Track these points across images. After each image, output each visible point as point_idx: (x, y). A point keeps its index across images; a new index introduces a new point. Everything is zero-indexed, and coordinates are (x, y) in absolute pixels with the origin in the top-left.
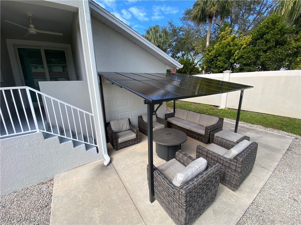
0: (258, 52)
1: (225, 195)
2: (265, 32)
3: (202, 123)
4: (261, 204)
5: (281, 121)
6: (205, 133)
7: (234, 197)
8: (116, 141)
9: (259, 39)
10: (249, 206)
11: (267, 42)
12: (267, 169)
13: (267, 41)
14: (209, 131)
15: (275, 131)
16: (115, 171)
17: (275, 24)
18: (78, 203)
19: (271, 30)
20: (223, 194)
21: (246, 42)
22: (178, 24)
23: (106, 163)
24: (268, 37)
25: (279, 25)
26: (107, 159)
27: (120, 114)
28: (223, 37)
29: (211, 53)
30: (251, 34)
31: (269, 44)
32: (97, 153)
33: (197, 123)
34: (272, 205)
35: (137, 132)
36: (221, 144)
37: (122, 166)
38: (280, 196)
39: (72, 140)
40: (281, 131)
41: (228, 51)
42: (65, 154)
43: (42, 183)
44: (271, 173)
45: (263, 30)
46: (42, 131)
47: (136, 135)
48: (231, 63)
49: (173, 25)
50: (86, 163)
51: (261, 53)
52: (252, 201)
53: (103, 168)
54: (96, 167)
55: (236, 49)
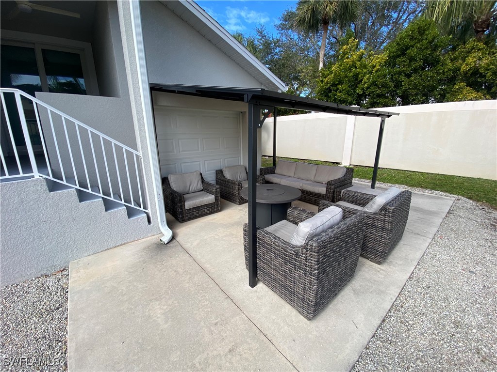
0: (399, 77)
1: (367, 270)
2: (408, 45)
3: (320, 179)
4: (423, 278)
5: (433, 179)
6: (327, 191)
7: (382, 272)
8: (181, 206)
9: (399, 56)
10: (406, 281)
11: (410, 61)
12: (423, 236)
13: (412, 59)
14: (333, 187)
15: (427, 191)
16: (182, 250)
17: (424, 33)
18: (120, 297)
19: (418, 42)
20: (364, 269)
21: (379, 62)
22: (274, 35)
23: (166, 239)
24: (412, 52)
25: (430, 34)
26: (167, 234)
27: (184, 164)
28: (345, 54)
29: (327, 79)
30: (387, 50)
31: (414, 64)
32: (147, 223)
33: (312, 178)
34: (439, 278)
35: (217, 191)
36: (355, 200)
37: (195, 243)
38: (448, 268)
39: (102, 198)
40: (434, 191)
41: (354, 76)
42: (89, 222)
43: (45, 275)
44: (430, 240)
45: (406, 41)
46: (45, 176)
47: (215, 197)
48: (358, 94)
49: (265, 36)
50: (128, 241)
51: (403, 78)
52: (409, 275)
53: (161, 246)
54: (148, 247)
55: (365, 73)
